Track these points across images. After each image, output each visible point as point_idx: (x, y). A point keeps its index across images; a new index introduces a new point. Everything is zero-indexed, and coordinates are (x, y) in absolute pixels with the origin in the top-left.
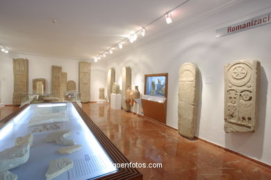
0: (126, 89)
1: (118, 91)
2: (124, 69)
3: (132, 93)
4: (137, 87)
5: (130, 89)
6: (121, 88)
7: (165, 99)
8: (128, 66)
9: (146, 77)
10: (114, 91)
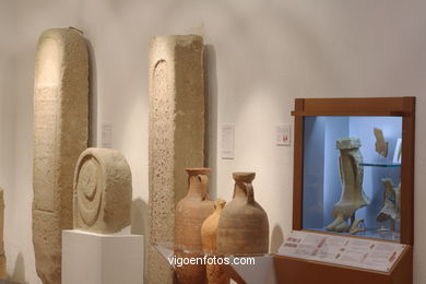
0: (179, 194)
1: (116, 208)
2: (162, 52)
3: (212, 222)
4: (244, 182)
5: (206, 193)
6: (140, 190)
7: (399, 249)
8: (185, 28)
9: (305, 115)
10: (89, 210)
